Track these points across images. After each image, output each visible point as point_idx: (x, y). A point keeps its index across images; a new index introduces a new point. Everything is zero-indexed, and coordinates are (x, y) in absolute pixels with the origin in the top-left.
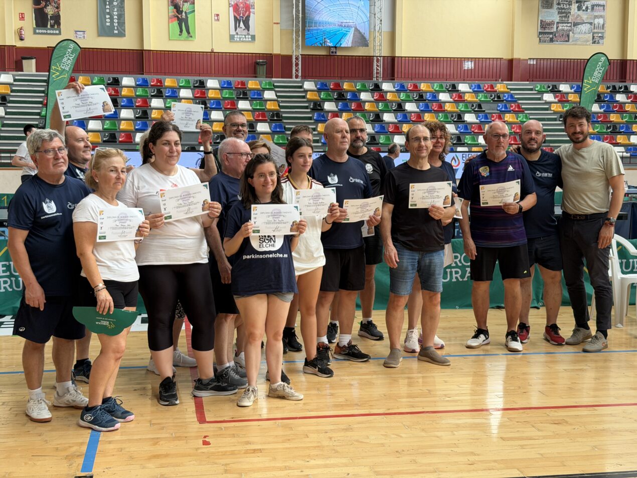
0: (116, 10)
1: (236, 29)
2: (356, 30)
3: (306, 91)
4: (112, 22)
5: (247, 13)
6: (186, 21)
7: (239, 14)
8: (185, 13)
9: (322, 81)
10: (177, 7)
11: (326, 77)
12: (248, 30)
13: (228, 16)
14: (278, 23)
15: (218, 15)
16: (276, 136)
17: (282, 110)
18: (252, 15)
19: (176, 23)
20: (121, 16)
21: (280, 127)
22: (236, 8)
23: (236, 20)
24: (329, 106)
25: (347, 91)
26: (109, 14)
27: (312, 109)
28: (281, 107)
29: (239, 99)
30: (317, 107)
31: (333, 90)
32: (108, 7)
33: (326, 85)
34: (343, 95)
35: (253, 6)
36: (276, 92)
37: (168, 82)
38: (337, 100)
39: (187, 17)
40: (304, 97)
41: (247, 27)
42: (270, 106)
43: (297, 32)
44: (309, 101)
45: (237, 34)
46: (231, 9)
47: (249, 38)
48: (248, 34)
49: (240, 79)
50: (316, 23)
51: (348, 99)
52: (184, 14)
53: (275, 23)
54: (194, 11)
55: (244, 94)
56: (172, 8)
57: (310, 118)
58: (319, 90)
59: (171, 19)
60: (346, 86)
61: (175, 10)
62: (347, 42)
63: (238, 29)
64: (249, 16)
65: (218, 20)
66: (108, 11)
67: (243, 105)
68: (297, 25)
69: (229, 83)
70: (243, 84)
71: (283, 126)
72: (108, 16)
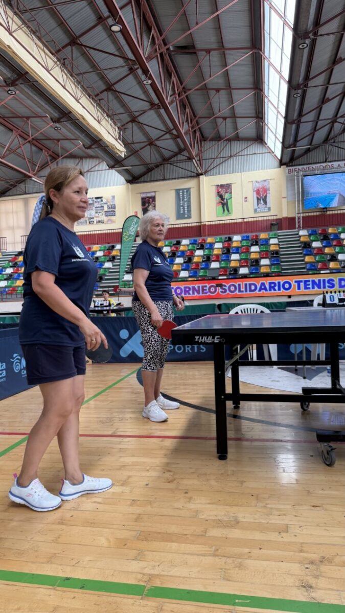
0: (186, 203)
1: (258, 205)
2: (340, 195)
3: (300, 237)
4: (184, 211)
5: (265, 194)
6: (227, 204)
7: (260, 196)
8: (227, 200)
9: (313, 229)
10: (221, 197)
11: (317, 226)
12: (266, 204)
13: (252, 197)
14: (285, 198)
15: (246, 198)
16: (273, 267)
17: (281, 250)
18: (268, 195)
19: (221, 206)
20: (189, 207)
21: (278, 261)
22: (258, 192)
23: (258, 199)
24: (316, 244)
25: (331, 234)
26: (182, 206)
27: (303, 247)
28: (280, 248)
29: (252, 245)
30: (307, 245)
31: (320, 234)
32: (181, 202)
33: (315, 231)
34: (328, 237)
35: (269, 189)
36: (278, 239)
37: (209, 240)
38: (322, 240)
39: (227, 202)
40: (299, 240)
41: (265, 202)
42: (272, 248)
43: (299, 201)
44: (301, 243)
45: (259, 208)
46: (255, 193)
47: (266, 209)
48: (266, 207)
49: (254, 234)
50: (311, 194)
51: (332, 239)
52: (225, 200)
53: (283, 198)
54: (231, 198)
55: (256, 243)
56: (218, 198)
57: (301, 253)
58: (310, 235)
59: (218, 204)
60: (330, 230)
61: (220, 199)
62: (334, 204)
63: (259, 205)
64: (266, 196)
65: (246, 201)
66: (181, 204)
67: (254, 249)
68: (298, 197)
69: (248, 237)
70: (257, 236)
71: (280, 259)
72: (182, 208)
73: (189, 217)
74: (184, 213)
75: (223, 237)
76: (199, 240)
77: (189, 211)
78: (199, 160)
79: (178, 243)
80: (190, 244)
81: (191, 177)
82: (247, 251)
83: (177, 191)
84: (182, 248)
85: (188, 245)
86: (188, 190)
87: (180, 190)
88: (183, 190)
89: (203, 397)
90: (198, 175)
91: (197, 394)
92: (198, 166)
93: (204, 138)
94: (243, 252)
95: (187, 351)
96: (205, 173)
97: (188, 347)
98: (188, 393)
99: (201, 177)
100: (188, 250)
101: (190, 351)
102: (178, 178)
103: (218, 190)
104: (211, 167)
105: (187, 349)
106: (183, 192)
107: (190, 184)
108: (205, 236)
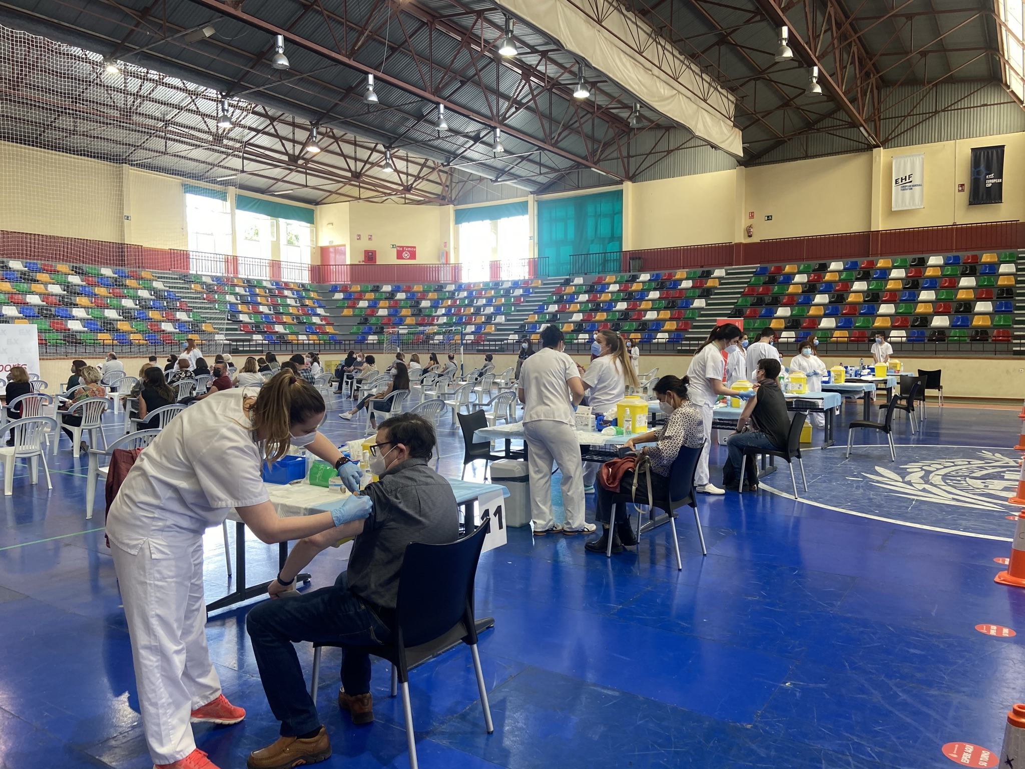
15: (963, 186)
16: (998, 316)
17: (1018, 285)
21: (1008, 305)
28: (1018, 282)
29: (964, 274)
36: (1017, 264)
42: (1002, 281)
49: (970, 253)
55: (971, 271)
65: (962, 190)
67: (967, 282)
69: (957, 259)
70: (975, 258)
71: (1013, 303)
75: (909, 258)
76: (863, 262)
79: (823, 268)
80: (845, 269)
81: (857, 150)
82: (953, 286)
84: (828, 277)
85: (839, 272)
90: (870, 148)
92: (869, 135)
93: (885, 83)
94: (943, 288)
96: (884, 143)
99: (875, 150)
100: (840, 280)
104: (896, 133)
108: (876, 255)
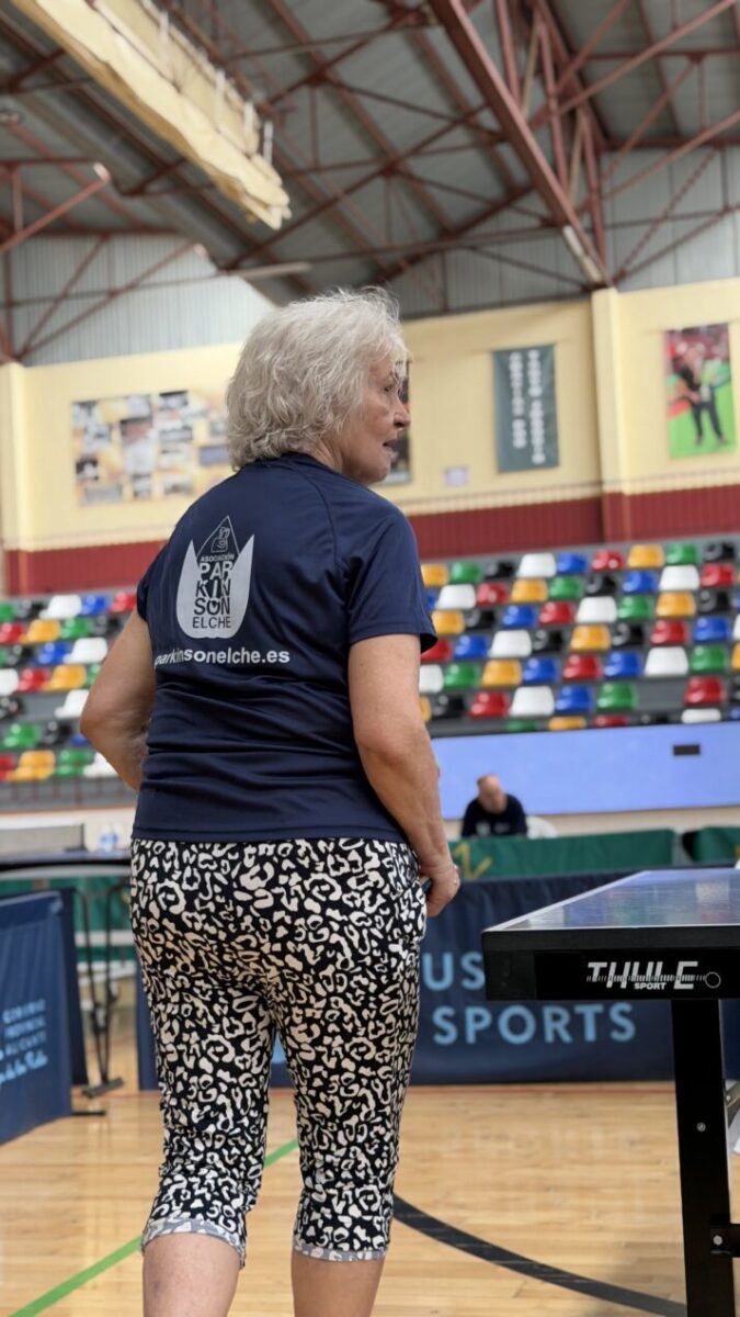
0: (537, 405)
4: (529, 437)
6: (711, 406)
8: (710, 387)
10: (686, 375)
19: (686, 416)
20: (550, 420)
26: (521, 417)
32: (517, 401)
37: (639, 556)
39: (713, 398)
52: (705, 390)
54: (728, 380)
56: (675, 381)
59: (674, 406)
61: (682, 384)
66: (518, 410)
72: (518, 425)
73: (552, 461)
74: (529, 449)
75: (700, 542)
76: (597, 557)
77: (551, 437)
78: (592, 230)
79: (507, 572)
80: (560, 574)
81: (559, 298)
83: (501, 358)
84: (519, 593)
85: (549, 581)
86: (546, 352)
87: (509, 352)
88: (524, 352)
89: (630, 1246)
90: (587, 290)
91: (600, 1229)
92: (586, 252)
93: (608, 141)
95: (549, 1037)
96: (619, 279)
97: (556, 1018)
98: (560, 1226)
99: (599, 297)
100: (551, 599)
101: (566, 1037)
102: (502, 304)
103: (672, 349)
104: (643, 256)
105: (549, 1026)
106: (525, 361)
107: (555, 327)
108: (619, 537)
